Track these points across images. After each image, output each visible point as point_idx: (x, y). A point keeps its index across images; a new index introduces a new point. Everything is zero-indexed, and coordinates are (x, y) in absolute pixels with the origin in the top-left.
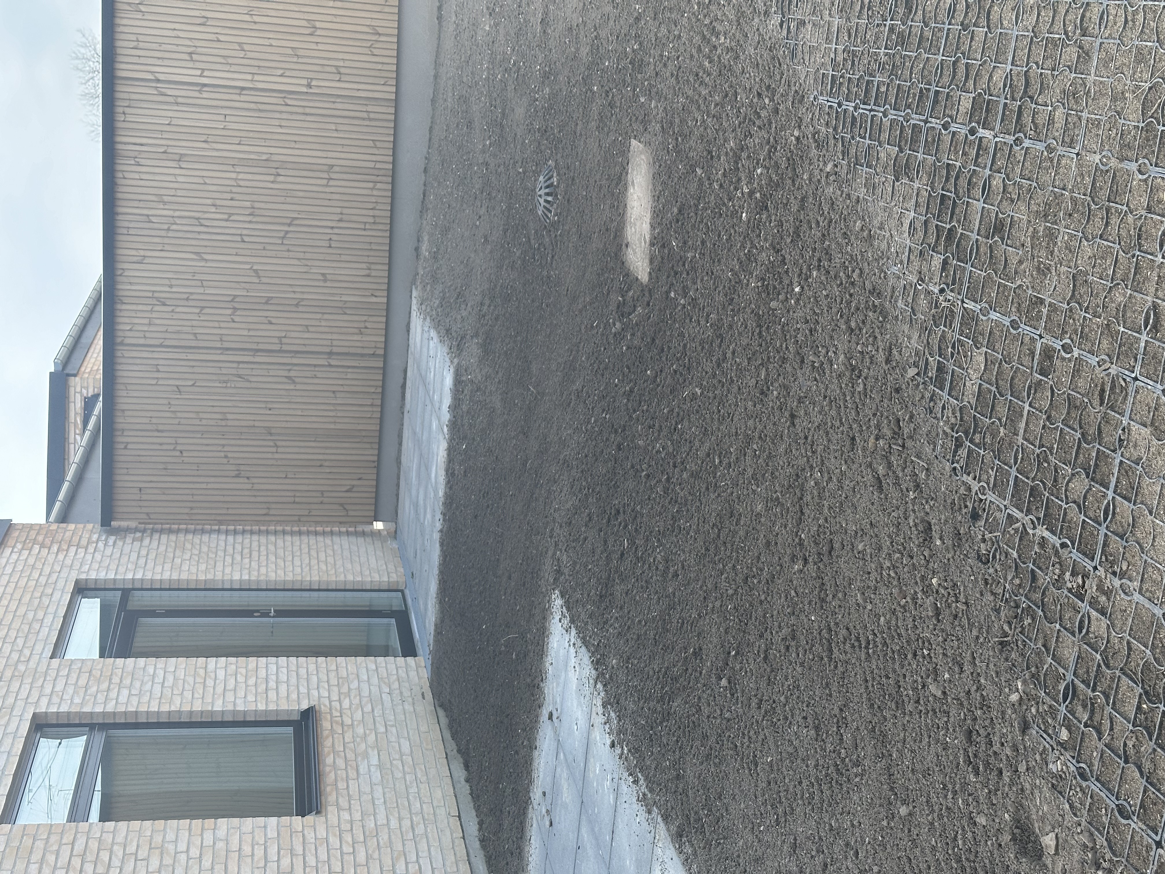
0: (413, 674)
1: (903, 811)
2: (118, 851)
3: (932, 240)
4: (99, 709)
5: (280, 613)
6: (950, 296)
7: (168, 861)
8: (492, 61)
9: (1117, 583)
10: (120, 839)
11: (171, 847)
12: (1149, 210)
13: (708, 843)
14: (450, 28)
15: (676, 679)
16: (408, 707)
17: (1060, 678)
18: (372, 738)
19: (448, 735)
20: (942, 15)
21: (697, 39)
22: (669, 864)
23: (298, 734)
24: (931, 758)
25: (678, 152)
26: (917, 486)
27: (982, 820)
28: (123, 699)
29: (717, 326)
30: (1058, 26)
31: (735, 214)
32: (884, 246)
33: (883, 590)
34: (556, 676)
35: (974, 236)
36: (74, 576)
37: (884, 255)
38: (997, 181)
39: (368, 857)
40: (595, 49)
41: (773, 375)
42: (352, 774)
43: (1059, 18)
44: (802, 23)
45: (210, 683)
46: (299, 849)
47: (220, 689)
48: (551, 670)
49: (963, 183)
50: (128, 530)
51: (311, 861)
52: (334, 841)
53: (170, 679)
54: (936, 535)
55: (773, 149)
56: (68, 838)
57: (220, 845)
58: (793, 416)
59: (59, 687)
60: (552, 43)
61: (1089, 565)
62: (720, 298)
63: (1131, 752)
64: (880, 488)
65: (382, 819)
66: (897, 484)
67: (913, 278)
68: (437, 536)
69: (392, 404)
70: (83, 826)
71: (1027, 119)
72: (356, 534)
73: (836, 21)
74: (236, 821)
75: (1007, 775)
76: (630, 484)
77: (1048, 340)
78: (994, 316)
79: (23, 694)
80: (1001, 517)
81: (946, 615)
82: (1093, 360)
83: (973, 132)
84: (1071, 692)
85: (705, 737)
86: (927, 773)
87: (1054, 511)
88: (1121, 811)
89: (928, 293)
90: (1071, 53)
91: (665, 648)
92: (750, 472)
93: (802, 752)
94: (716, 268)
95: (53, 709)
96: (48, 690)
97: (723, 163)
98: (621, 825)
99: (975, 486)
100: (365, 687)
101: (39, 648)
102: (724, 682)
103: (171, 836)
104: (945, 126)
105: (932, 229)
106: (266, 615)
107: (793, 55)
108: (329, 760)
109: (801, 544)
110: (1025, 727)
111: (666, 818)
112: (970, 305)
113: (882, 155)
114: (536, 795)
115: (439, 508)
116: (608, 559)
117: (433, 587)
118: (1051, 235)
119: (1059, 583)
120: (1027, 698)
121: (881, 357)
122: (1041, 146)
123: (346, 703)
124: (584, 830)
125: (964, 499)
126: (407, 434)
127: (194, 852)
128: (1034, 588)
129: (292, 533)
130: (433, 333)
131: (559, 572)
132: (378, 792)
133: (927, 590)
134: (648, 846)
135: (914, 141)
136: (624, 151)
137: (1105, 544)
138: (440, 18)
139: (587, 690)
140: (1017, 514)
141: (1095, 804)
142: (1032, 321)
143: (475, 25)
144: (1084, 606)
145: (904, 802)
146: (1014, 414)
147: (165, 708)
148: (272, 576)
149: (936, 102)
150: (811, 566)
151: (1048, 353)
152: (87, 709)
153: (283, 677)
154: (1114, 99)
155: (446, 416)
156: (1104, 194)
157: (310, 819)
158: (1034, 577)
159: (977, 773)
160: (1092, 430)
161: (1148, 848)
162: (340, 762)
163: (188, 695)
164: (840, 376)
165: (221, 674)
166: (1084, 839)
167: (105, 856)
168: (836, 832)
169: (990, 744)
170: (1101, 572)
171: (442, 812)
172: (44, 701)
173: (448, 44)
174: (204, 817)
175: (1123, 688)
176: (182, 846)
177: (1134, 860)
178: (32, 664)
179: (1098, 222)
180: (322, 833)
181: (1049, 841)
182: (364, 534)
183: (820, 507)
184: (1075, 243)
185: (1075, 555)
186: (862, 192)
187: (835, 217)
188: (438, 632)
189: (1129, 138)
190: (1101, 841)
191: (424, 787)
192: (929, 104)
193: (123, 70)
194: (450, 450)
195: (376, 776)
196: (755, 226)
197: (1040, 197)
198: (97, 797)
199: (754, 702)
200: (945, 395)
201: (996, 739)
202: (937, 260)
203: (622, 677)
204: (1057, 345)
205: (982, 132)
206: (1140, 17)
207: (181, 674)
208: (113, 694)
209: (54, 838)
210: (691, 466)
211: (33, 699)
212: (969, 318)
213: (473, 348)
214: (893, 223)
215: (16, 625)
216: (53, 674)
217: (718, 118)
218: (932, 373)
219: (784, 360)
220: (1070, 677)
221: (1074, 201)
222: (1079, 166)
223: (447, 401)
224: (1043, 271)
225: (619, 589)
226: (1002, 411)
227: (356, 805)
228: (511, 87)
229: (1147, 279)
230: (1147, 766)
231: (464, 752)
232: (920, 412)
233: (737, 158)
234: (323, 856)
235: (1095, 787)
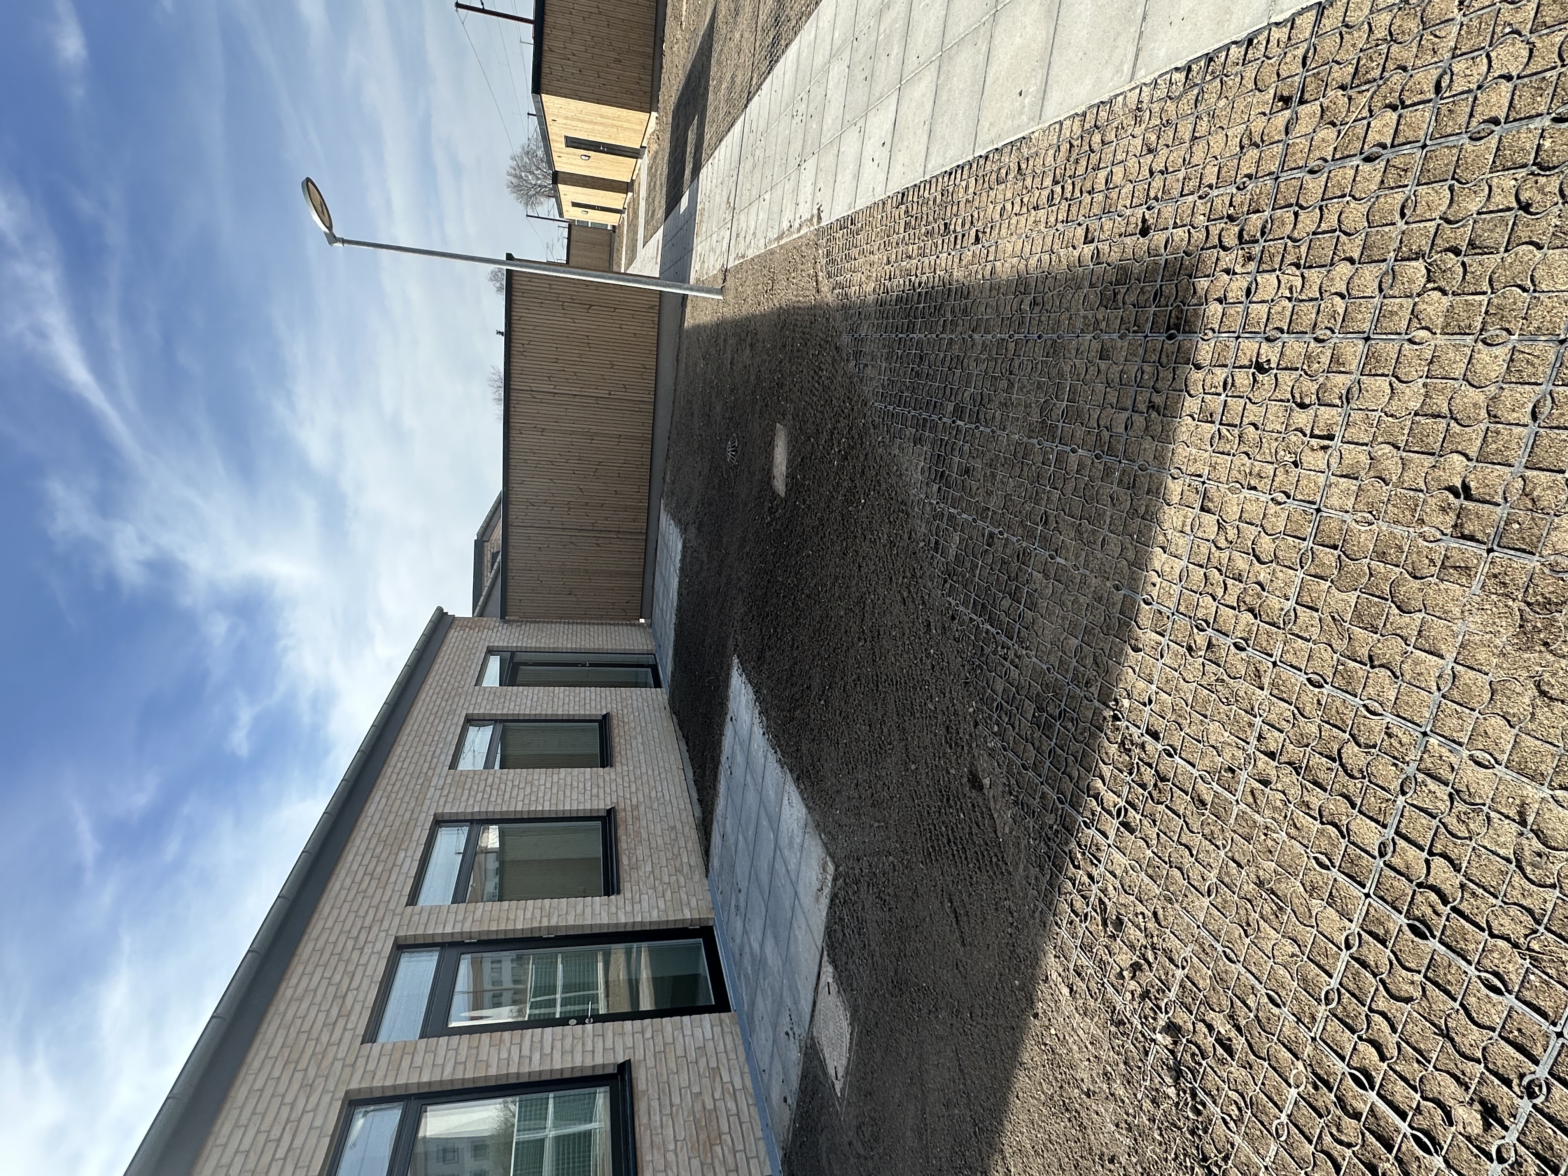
0: (660, 697)
1: (913, 767)
2: (510, 784)
3: (933, 477)
4: (499, 712)
5: (591, 665)
6: (942, 505)
7: (535, 789)
8: (704, 382)
9: (1024, 652)
10: (510, 777)
11: (536, 783)
12: (1043, 463)
13: (813, 783)
14: (682, 366)
15: (797, 700)
16: (658, 714)
17: (994, 700)
18: (638, 729)
19: (677, 728)
20: (939, 363)
21: (812, 373)
22: (792, 794)
23: (601, 727)
24: (928, 740)
25: (801, 430)
26: (924, 603)
27: (953, 771)
28: (511, 707)
29: (821, 520)
30: (998, 369)
31: (831, 462)
32: (908, 479)
33: (905, 656)
34: (735, 698)
35: (954, 475)
36: (487, 644)
37: (908, 484)
38: (967, 447)
39: (637, 789)
40: (758, 377)
41: (850, 545)
42: (628, 747)
43: (999, 365)
44: (866, 365)
45: (556, 700)
46: (602, 784)
47: (561, 703)
48: (732, 695)
49: (949, 448)
50: (514, 621)
51: (608, 790)
52: (620, 781)
53: (535, 697)
54: (933, 628)
55: (851, 429)
56: (484, 777)
57: (562, 781)
58: (860, 566)
59: (479, 701)
60: (735, 374)
61: (1010, 643)
62: (822, 505)
63: (1029, 737)
64: (905, 604)
65: (644, 770)
66: (913, 601)
67: (923, 496)
68: (673, 626)
69: (650, 558)
70: (492, 771)
71: (981, 416)
72: (631, 625)
73: (884, 365)
74: (569, 770)
75: (966, 748)
76: (775, 600)
77: (991, 528)
78: (964, 516)
79: (460, 704)
80: (967, 619)
81: (937, 667)
82: (1014, 539)
83: (954, 422)
84: (1000, 707)
85: (812, 730)
86: (925, 748)
87: (993, 616)
88: (1023, 766)
89: (931, 504)
90: (1004, 384)
91: (792, 685)
92: (837, 595)
93: (862, 738)
94: (821, 490)
95: (476, 712)
96: (473, 701)
97: (825, 436)
98: (767, 774)
99: (953, 603)
100: (635, 703)
101: (469, 680)
102: (822, 702)
103: (536, 777)
104: (940, 419)
105: (933, 471)
106: (584, 665)
107: (861, 381)
108: (617, 740)
109: (863, 632)
110: (976, 725)
111: (791, 771)
112: (952, 510)
113: (908, 433)
114: (723, 759)
115: (674, 612)
116: (763, 639)
117: (671, 653)
118: (993, 475)
119: (995, 652)
120: (978, 710)
121: (906, 536)
122: (988, 430)
123: (625, 711)
124: (748, 777)
125: (947, 609)
126: (657, 573)
127: (548, 785)
128: (982, 655)
129: (598, 624)
130: (672, 522)
131: (737, 645)
132: (642, 757)
133: (928, 656)
134: (781, 784)
135: (924, 426)
136: (773, 429)
137: (1019, 633)
138: (677, 361)
139: (751, 705)
140: (974, 617)
141: (1010, 763)
142: (984, 519)
143: (696, 364)
144: (1007, 664)
145: (913, 763)
146: (974, 566)
147: (533, 712)
148: (588, 646)
149: (935, 406)
150: (868, 643)
151: (991, 535)
152: (493, 712)
153: (593, 697)
154: (1026, 407)
155: (678, 565)
156: (1020, 455)
157: (607, 769)
158: (983, 650)
159: (951, 748)
160: (1013, 575)
161: (1037, 785)
162: (623, 741)
163: (545, 706)
164: (884, 546)
165: (561, 695)
166: (1004, 780)
167: (503, 786)
168: (879, 778)
169: (958, 733)
170: (1016, 646)
171: (674, 767)
172: (471, 707)
173: (682, 374)
174: (553, 768)
175: (1026, 705)
176: (542, 782)
177: (1029, 791)
178: (465, 689)
179: (1018, 470)
180: (613, 776)
181: (986, 782)
182: (635, 625)
183: (873, 613)
184: (1005, 480)
185: (1004, 638)
186: (897, 452)
187: (883, 464)
188: (673, 676)
189: (1033, 427)
190: (1013, 781)
191: (665, 754)
192: (931, 408)
193: (515, 385)
194: (680, 582)
195: (641, 748)
196: (841, 468)
197: (988, 456)
198: (499, 756)
199: (838, 712)
200: (939, 556)
201: (961, 731)
202: (935, 487)
203: (769, 698)
204: (996, 531)
205: (959, 423)
206: (1040, 366)
207: (541, 695)
208: (507, 705)
209: (476, 777)
210: (807, 591)
211: (466, 706)
212: (951, 517)
213: (693, 530)
214: (912, 468)
215: (457, 668)
216: (476, 693)
217: (822, 413)
218: (932, 545)
219: (855, 537)
220: (999, 699)
221: (1005, 458)
222: (1008, 440)
223: (679, 557)
224: (989, 493)
225: (768, 654)
226: (968, 565)
227: (630, 763)
228: (714, 396)
229: (1041, 498)
230: (1037, 744)
231: (686, 738)
232: (926, 565)
233: (832, 433)
234: (614, 788)
235: (1010, 754)
